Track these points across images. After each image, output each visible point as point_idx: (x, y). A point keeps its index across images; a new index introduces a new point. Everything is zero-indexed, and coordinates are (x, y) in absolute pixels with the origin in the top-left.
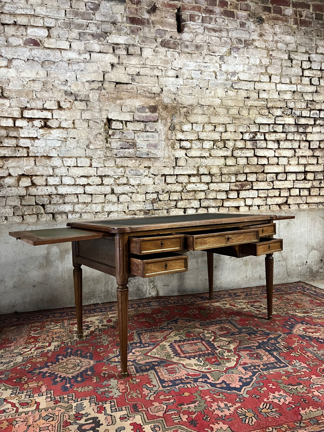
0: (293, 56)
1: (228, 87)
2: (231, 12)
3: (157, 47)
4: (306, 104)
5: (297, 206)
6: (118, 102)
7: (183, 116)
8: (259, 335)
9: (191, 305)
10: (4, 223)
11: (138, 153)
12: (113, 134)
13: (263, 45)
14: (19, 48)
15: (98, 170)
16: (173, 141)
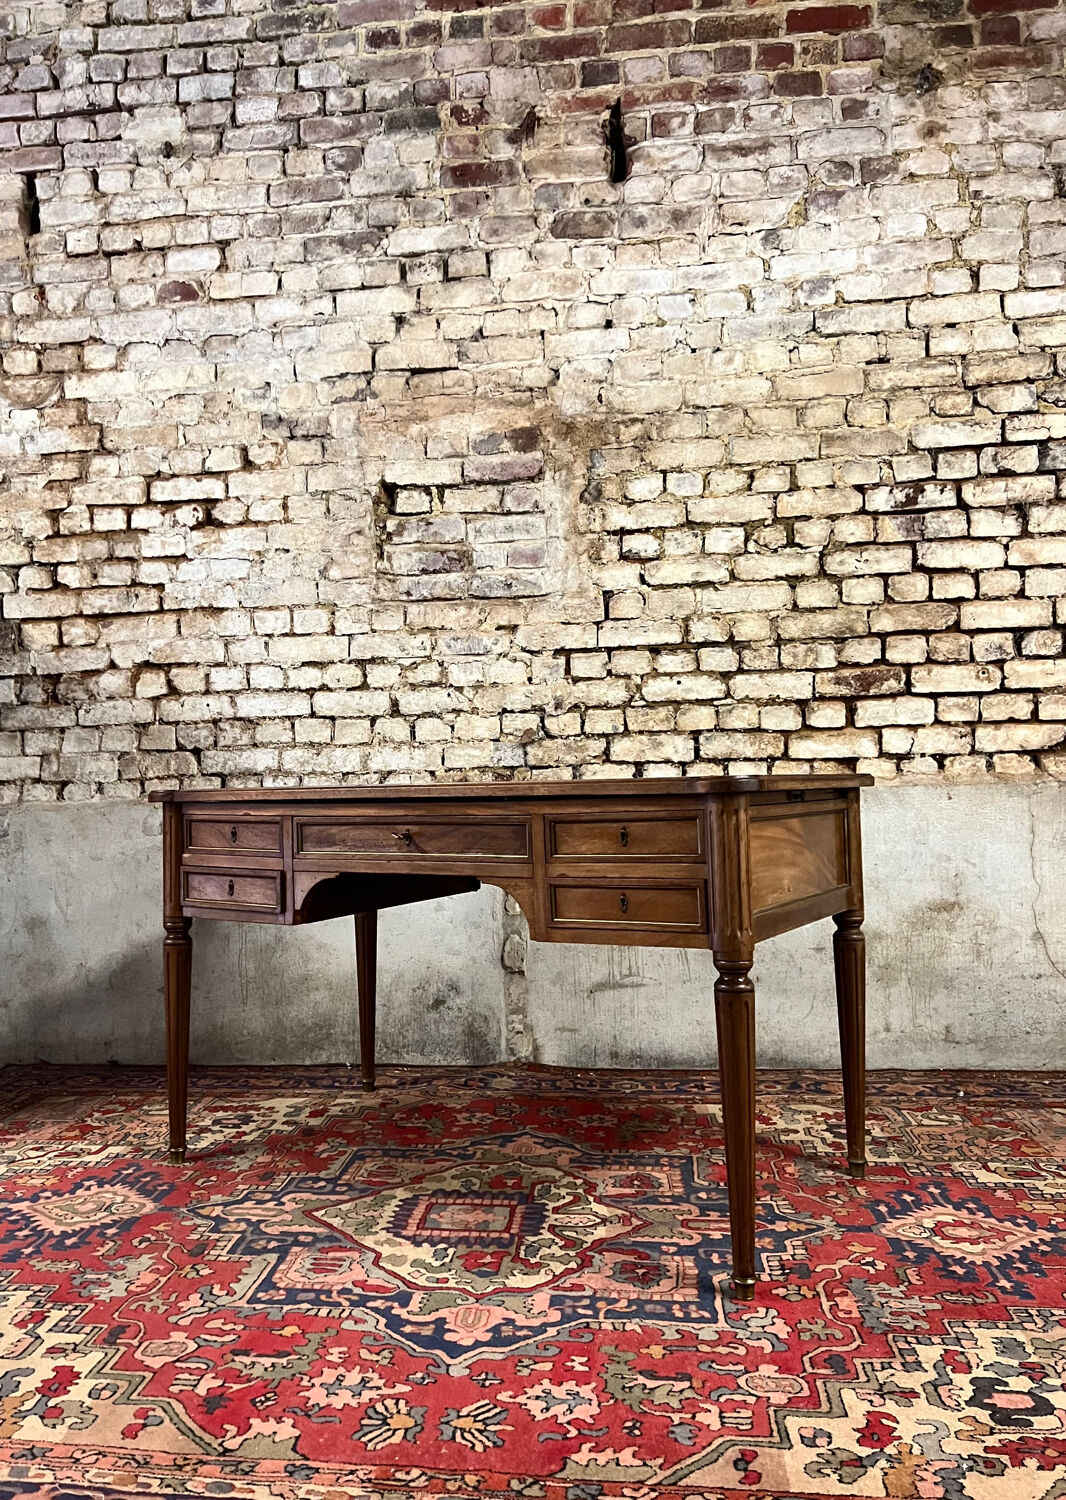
1: (797, 332)
2: (805, 75)
3: (537, 241)
6: (414, 429)
7: (631, 450)
9: (619, 1100)
10: (94, 800)
12: (400, 530)
13: (942, 163)
14: (145, 313)
15: (354, 643)
16: (596, 536)
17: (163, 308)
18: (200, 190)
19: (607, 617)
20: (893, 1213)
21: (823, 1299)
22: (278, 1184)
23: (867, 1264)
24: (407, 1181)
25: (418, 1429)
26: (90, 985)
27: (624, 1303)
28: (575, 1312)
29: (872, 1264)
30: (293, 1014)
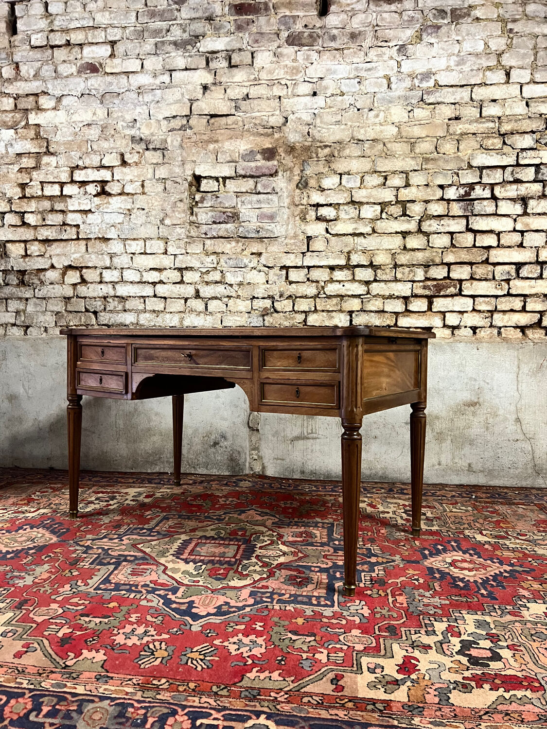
1: (413, 101)
3: (279, 47)
6: (211, 146)
7: (324, 162)
10: (43, 336)
11: (241, 229)
12: (203, 200)
13: (494, 13)
14: (71, 79)
15: (177, 259)
16: (304, 207)
17: (80, 76)
18: (101, 13)
19: (308, 250)
20: (431, 555)
21: (390, 597)
22: (122, 530)
23: (415, 580)
24: (188, 531)
25: (169, 658)
26: (41, 429)
27: (287, 596)
28: (261, 599)
29: (417, 580)
30: (142, 447)
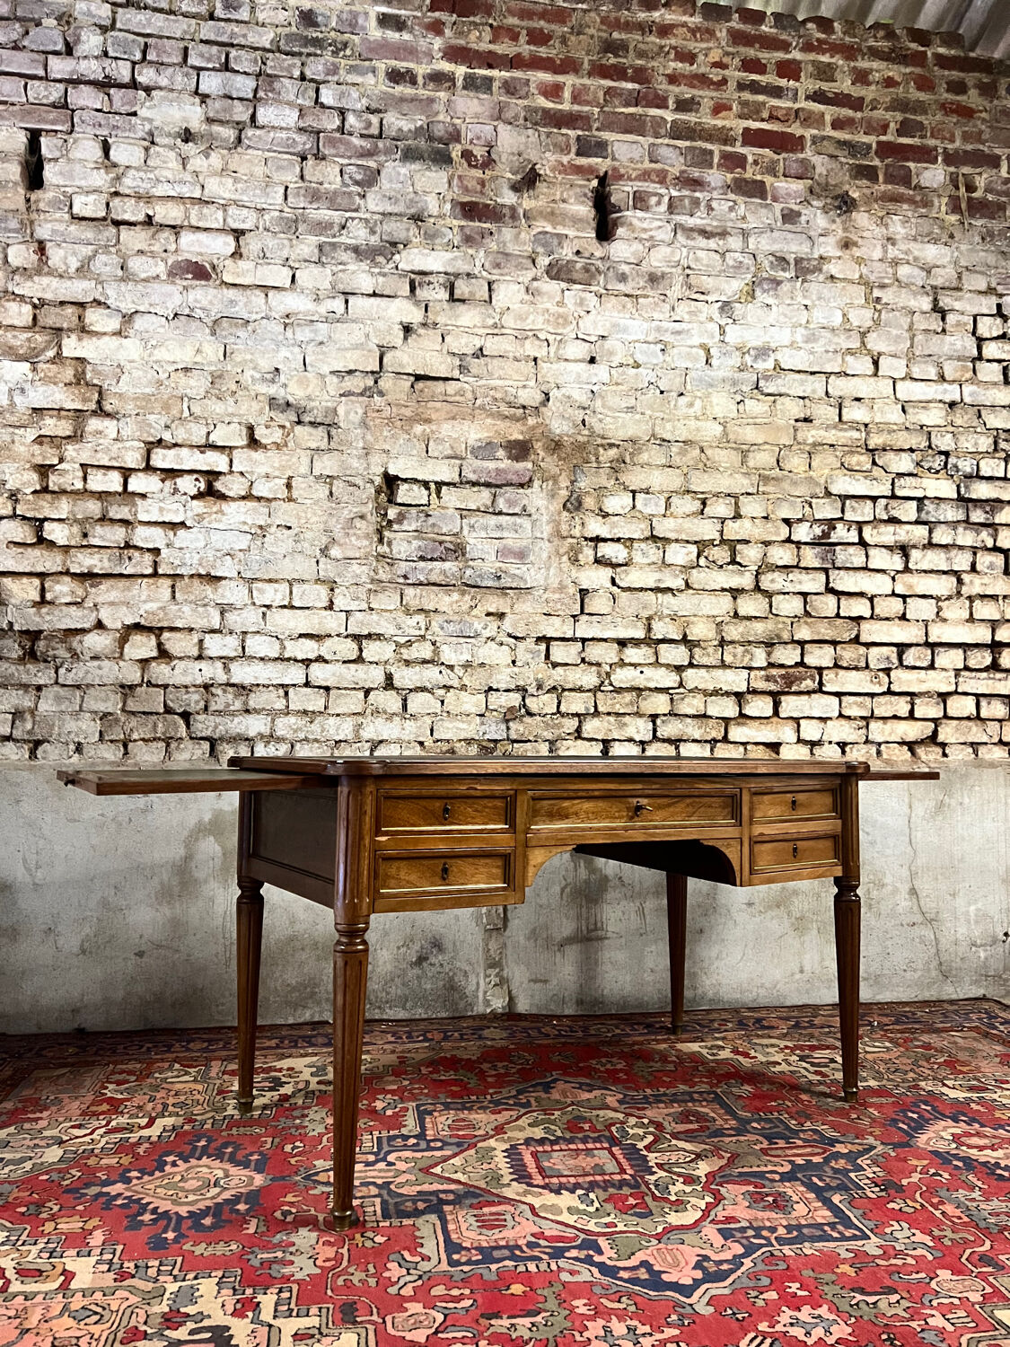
0: (945, 301)
1: (744, 388)
2: (755, 182)
3: (535, 279)
4: (991, 440)
5: (971, 750)
6: (418, 429)
7: (608, 470)
8: (799, 1143)
9: (609, 1043)
10: (72, 760)
11: (469, 572)
12: (401, 518)
13: (854, 271)
14: (155, 286)
15: (351, 619)
16: (575, 541)
17: (174, 283)
18: (218, 179)
19: (582, 612)
26: (58, 950)
30: (278, 974)
